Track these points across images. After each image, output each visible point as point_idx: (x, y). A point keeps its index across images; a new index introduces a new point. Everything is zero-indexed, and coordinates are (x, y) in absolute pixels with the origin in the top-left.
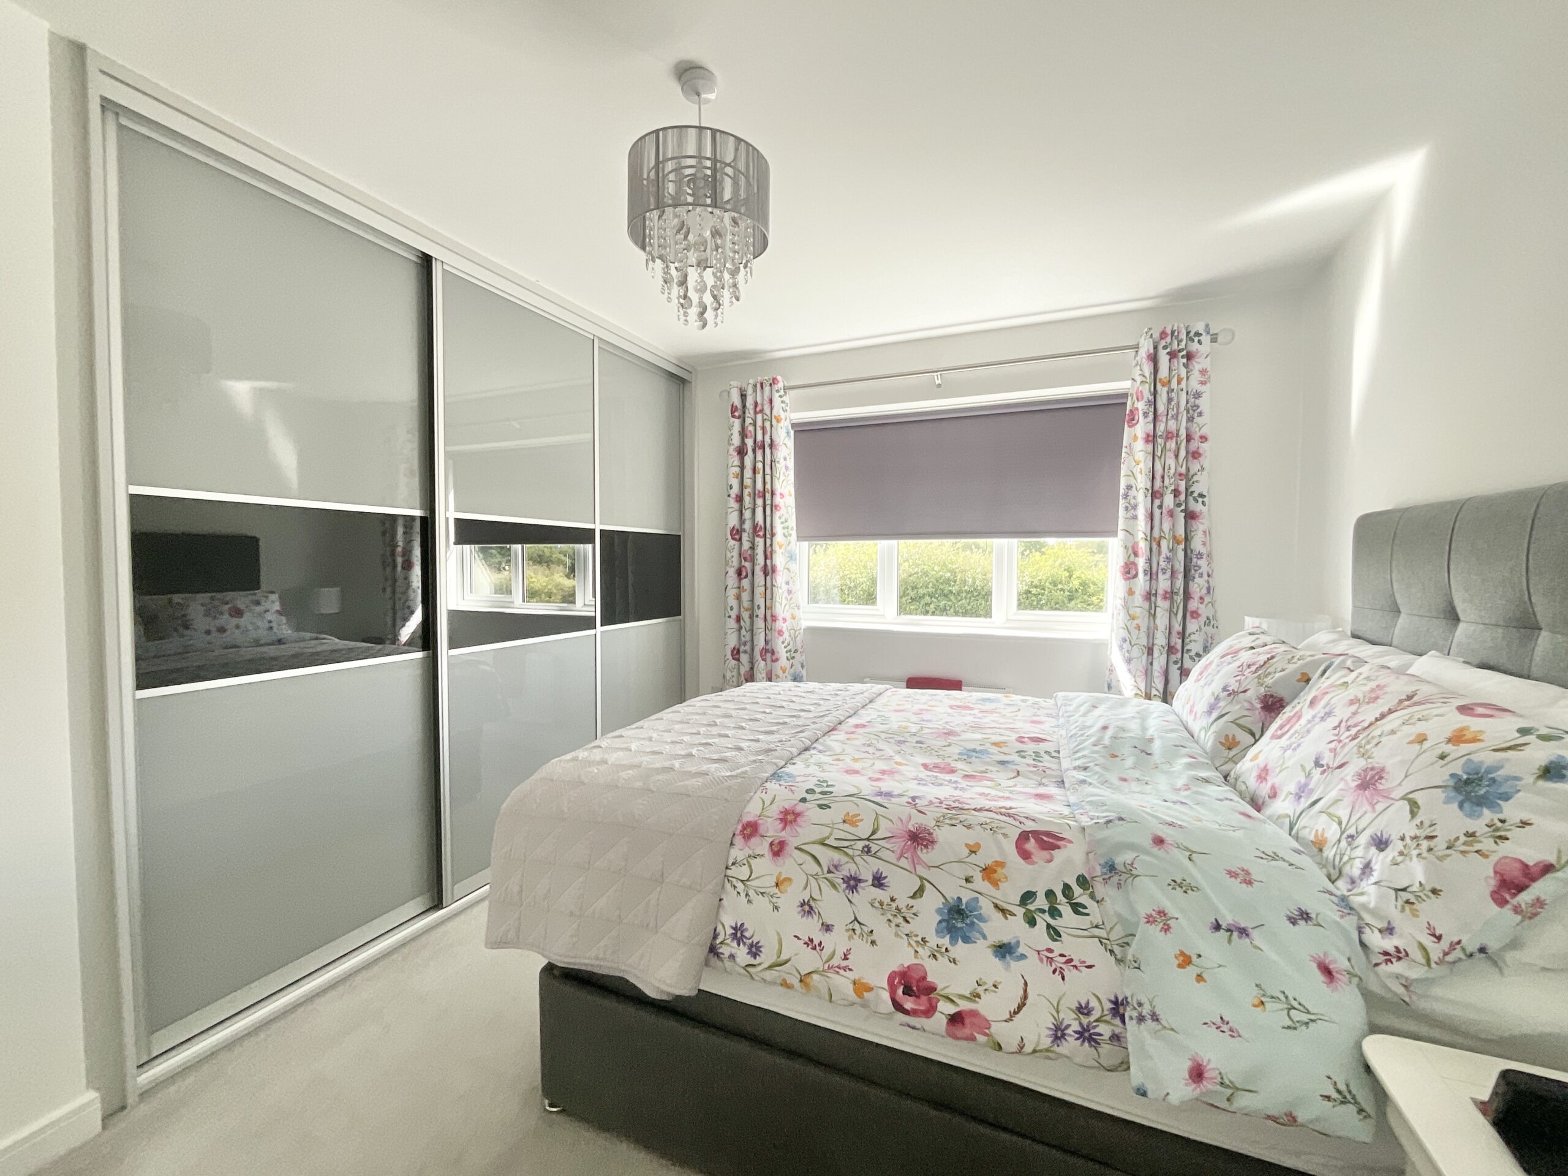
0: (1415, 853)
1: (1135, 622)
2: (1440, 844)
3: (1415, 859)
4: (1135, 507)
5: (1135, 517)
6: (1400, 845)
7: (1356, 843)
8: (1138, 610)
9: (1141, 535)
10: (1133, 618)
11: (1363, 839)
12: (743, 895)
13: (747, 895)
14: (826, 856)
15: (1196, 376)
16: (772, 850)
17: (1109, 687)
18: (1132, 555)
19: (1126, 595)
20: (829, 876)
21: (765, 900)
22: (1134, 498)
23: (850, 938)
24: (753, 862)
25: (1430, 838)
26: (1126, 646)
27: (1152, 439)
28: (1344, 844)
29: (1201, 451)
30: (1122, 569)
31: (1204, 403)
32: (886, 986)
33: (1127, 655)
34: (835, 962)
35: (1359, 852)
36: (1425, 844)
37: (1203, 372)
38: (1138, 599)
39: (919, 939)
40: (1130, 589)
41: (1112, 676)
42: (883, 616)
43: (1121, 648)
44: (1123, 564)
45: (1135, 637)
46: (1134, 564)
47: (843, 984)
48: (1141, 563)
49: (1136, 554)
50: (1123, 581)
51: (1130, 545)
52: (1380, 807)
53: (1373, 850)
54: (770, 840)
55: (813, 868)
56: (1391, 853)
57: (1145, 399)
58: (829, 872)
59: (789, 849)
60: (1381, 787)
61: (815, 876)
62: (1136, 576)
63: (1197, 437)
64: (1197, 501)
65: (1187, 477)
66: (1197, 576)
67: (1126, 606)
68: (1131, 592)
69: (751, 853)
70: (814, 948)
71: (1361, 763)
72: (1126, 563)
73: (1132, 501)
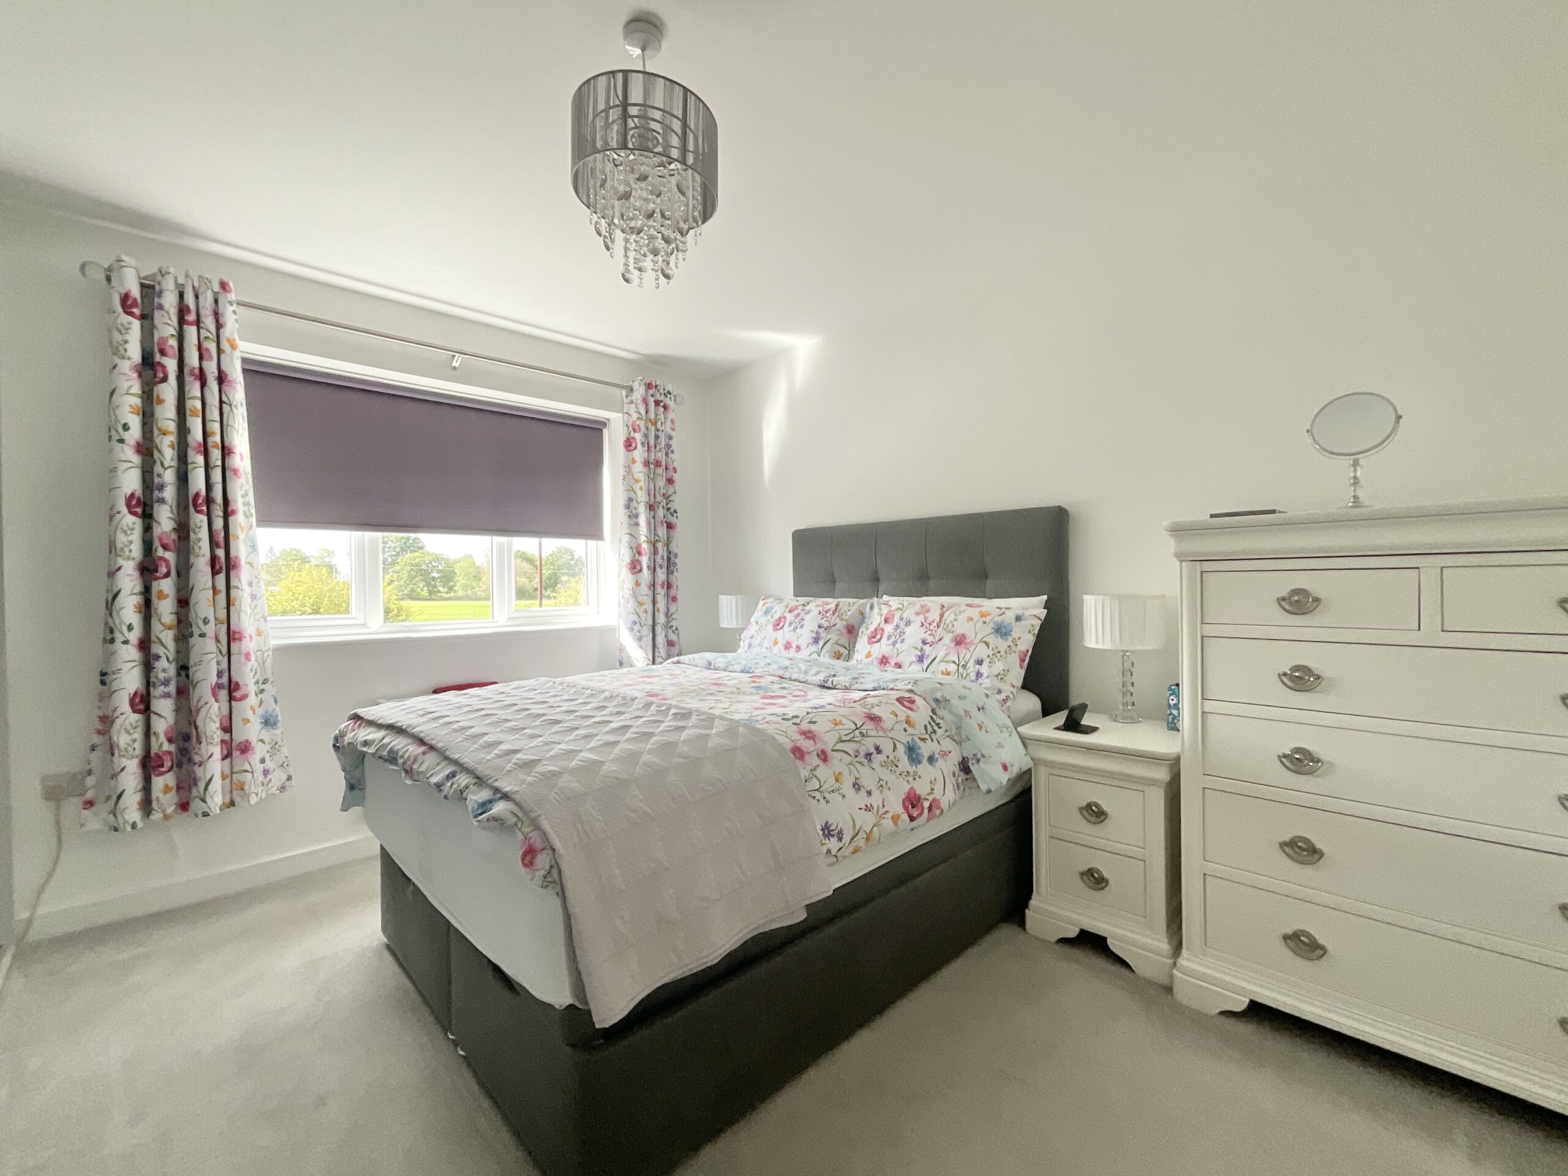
0: (996, 660)
1: (644, 607)
2: (1003, 652)
3: (997, 662)
4: (636, 516)
5: (637, 524)
6: (988, 660)
7: (968, 667)
8: (645, 597)
9: (643, 538)
10: (641, 604)
11: (971, 664)
12: (822, 800)
13: (824, 798)
14: (849, 747)
15: (668, 425)
16: (821, 759)
17: (621, 664)
18: (637, 555)
19: (635, 587)
20: (857, 759)
21: (836, 794)
22: (635, 508)
23: (881, 792)
24: (816, 773)
25: (999, 652)
26: (637, 627)
27: (647, 463)
28: (961, 670)
29: (674, 479)
30: (629, 566)
31: (673, 443)
32: (904, 811)
33: (638, 634)
34: (881, 812)
35: (971, 669)
36: (998, 655)
37: (672, 421)
38: (644, 589)
39: (906, 773)
40: (637, 581)
41: (622, 654)
42: (364, 625)
43: (631, 630)
44: (629, 561)
45: (643, 619)
46: (639, 562)
47: (887, 823)
48: (645, 560)
49: (640, 554)
50: (630, 575)
51: (634, 546)
52: (972, 649)
53: (978, 667)
54: (815, 753)
55: (848, 759)
56: (985, 664)
57: (642, 432)
58: (856, 756)
59: (830, 753)
60: (968, 641)
61: (851, 763)
62: (641, 570)
63: (671, 468)
64: (673, 516)
65: (666, 497)
66: (675, 570)
67: (635, 595)
68: (638, 584)
69: (811, 767)
70: (870, 811)
71: (951, 636)
72: (632, 561)
73: (634, 511)
